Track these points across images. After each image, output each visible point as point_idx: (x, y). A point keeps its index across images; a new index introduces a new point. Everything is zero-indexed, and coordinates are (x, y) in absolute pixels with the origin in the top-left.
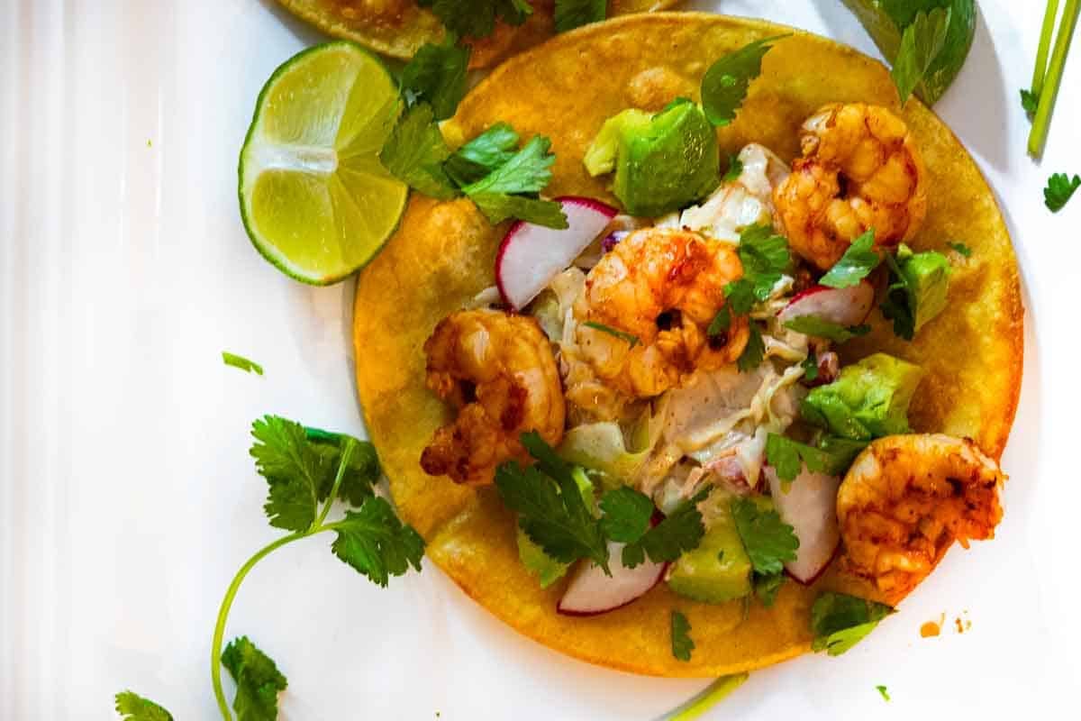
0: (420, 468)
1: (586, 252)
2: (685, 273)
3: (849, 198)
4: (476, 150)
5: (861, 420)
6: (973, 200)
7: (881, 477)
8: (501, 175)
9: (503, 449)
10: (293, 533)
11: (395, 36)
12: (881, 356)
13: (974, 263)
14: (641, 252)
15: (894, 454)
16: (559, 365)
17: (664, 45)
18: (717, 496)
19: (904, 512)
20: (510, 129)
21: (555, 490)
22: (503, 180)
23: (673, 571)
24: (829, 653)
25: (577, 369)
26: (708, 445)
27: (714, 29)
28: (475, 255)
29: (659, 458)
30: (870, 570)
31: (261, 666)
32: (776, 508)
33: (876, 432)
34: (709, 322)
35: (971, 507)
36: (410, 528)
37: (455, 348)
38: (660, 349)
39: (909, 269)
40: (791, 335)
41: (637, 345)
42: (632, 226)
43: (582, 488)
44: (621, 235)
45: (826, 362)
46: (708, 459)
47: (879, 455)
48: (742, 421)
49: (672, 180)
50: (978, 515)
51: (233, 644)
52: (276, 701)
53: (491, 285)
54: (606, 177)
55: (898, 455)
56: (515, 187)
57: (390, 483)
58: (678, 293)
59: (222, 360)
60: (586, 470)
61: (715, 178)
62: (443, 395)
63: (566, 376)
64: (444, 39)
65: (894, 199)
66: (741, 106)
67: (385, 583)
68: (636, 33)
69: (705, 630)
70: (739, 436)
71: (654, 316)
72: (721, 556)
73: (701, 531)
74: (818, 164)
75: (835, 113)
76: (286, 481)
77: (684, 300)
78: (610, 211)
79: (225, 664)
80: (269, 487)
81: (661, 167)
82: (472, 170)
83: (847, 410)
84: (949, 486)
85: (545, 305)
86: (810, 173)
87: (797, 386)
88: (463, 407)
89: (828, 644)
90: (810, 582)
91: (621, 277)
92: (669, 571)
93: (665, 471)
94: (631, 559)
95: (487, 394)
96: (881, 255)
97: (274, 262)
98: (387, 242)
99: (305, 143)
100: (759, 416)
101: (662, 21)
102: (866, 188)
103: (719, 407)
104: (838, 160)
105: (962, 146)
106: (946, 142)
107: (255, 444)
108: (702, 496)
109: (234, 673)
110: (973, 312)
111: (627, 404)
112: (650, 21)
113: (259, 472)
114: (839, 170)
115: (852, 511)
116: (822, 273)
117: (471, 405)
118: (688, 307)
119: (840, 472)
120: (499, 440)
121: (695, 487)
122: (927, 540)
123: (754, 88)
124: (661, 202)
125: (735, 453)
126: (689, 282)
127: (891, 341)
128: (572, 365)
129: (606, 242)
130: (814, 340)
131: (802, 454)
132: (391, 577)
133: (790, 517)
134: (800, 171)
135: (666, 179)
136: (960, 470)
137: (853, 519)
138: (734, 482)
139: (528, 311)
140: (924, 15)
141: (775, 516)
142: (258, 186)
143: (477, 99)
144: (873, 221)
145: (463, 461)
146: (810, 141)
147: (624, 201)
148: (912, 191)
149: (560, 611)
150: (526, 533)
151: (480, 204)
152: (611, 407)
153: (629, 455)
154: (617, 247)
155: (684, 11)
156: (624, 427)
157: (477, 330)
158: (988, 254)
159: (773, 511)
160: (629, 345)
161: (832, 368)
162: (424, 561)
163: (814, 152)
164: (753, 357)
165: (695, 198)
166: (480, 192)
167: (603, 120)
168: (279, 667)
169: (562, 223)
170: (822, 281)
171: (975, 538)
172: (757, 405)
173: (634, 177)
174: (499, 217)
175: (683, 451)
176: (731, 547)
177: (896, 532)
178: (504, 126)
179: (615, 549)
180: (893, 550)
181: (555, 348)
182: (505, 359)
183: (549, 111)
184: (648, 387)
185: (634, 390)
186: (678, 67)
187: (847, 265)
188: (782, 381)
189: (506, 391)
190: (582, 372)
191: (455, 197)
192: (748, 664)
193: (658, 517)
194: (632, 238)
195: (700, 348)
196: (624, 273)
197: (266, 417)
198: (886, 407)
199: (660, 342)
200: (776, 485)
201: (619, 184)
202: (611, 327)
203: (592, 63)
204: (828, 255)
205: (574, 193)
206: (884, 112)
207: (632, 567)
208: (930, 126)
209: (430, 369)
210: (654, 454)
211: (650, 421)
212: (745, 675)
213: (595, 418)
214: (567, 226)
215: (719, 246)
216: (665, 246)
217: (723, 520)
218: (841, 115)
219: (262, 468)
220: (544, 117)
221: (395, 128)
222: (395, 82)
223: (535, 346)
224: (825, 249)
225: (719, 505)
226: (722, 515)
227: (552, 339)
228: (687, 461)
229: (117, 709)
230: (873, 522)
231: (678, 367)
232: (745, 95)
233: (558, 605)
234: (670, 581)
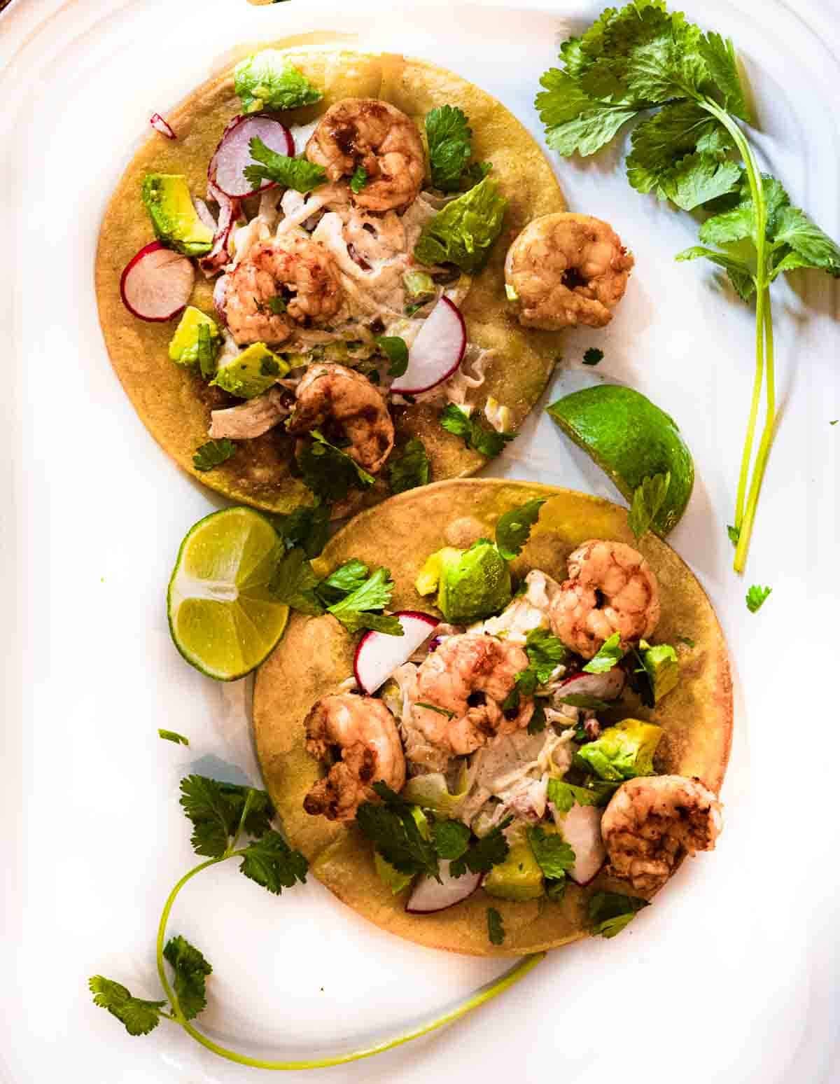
0: (303, 810)
1: (418, 651)
2: (487, 666)
3: (603, 609)
4: (336, 579)
5: (616, 767)
6: (695, 606)
7: (630, 808)
8: (356, 597)
9: (362, 796)
10: (212, 858)
11: (277, 499)
12: (631, 720)
13: (696, 652)
14: (455, 652)
15: (639, 791)
16: (400, 733)
17: (470, 501)
18: (516, 824)
19: (647, 832)
20: (363, 564)
21: (399, 823)
22: (358, 601)
23: (487, 879)
24: (603, 936)
25: (414, 735)
26: (509, 787)
27: (503, 490)
28: (340, 655)
29: (475, 798)
30: (627, 874)
31: (193, 958)
32: (559, 832)
33: (627, 775)
34: (504, 701)
35: (694, 827)
36: (297, 852)
37: (325, 723)
38: (470, 720)
39: (648, 658)
40: (565, 707)
41: (454, 718)
42: (451, 630)
43: (417, 822)
44: (442, 639)
45: (590, 726)
46: (509, 798)
47: (628, 792)
48: (532, 770)
49: (476, 599)
50: (700, 833)
51: (172, 942)
52: (204, 982)
53: (352, 676)
54: (432, 597)
55: (642, 792)
56: (366, 606)
57: (283, 820)
58: (481, 681)
59: (159, 735)
60: (422, 808)
61: (509, 596)
62: (318, 756)
63: (406, 740)
64: (312, 501)
65: (634, 608)
66: (526, 543)
67: (279, 892)
68: (449, 493)
69: (513, 921)
70: (530, 780)
71: (466, 697)
72: (521, 867)
73: (507, 850)
74: (580, 585)
75: (590, 550)
76: (206, 821)
77: (486, 686)
78: (434, 621)
79: (167, 958)
80: (194, 826)
81: (468, 590)
82: (334, 593)
83: (605, 759)
84: (677, 813)
85: (389, 690)
86: (574, 592)
87: (572, 743)
88: (333, 765)
89: (602, 929)
90: (587, 884)
91: (441, 670)
92: (484, 880)
93: (479, 808)
94: (456, 871)
95: (349, 755)
96: (627, 649)
97: (194, 665)
98: (275, 647)
99: (214, 579)
100: (544, 766)
101: (466, 485)
102: (615, 602)
103: (516, 759)
104: (595, 581)
105: (686, 566)
106: (674, 563)
107: (183, 796)
108: (506, 824)
109: (173, 964)
110: (697, 687)
111: (449, 759)
112: (459, 485)
113: (187, 815)
114: (595, 588)
115: (611, 832)
116: (586, 662)
117: (338, 764)
118: (489, 690)
119: (601, 804)
120: (359, 788)
121: (500, 818)
122: (667, 851)
123: (534, 531)
124: (470, 614)
125: (527, 793)
126: (489, 673)
127: (640, 708)
128: (409, 732)
129: (432, 644)
130: (583, 710)
131: (575, 793)
132: (283, 888)
133: (569, 838)
134: (567, 590)
135: (473, 598)
136: (685, 800)
137: (612, 838)
138: (527, 814)
139: (378, 694)
140: (649, 479)
141: (558, 838)
142: (182, 609)
143: (337, 543)
144: (622, 625)
145: (334, 804)
146: (574, 568)
147: (444, 612)
148: (648, 601)
149: (407, 911)
150: (381, 854)
151: (342, 619)
152: (439, 762)
153: (451, 796)
154: (439, 648)
155: (482, 477)
156: (447, 777)
157: (341, 709)
158: (707, 643)
159: (557, 834)
160: (448, 718)
161: (595, 730)
162: (308, 876)
163: (577, 577)
164: (537, 724)
165: (494, 611)
166: (340, 611)
167: (428, 555)
168: (205, 958)
169: (399, 632)
170: (585, 669)
171: (699, 849)
172: (542, 759)
173: (450, 597)
174: (354, 628)
175: (492, 793)
176: (528, 862)
177: (643, 846)
178: (357, 561)
179: (444, 864)
180: (643, 860)
181: (398, 721)
182: (361, 730)
183: (390, 549)
184: (463, 748)
185: (453, 750)
186: (480, 516)
187: (602, 657)
188: (560, 739)
189: (362, 753)
190: (417, 738)
191: (323, 614)
192: (546, 946)
193: (473, 839)
194: (450, 641)
195: (499, 719)
196: (443, 666)
197: (190, 776)
198: (633, 758)
199: (470, 716)
200: (557, 815)
201: (441, 601)
202: (435, 706)
203: (419, 515)
204: (589, 650)
205: (409, 608)
206: (625, 546)
207: (457, 877)
208: (664, 552)
209: (309, 738)
210: (471, 794)
211: (467, 771)
212: (544, 953)
213: (427, 770)
214: (403, 634)
215: (511, 647)
216: (471, 647)
217: (522, 841)
218: (594, 550)
219: (188, 813)
220: (386, 553)
221: (279, 565)
222: (278, 533)
223: (383, 721)
224: (587, 646)
225: (519, 831)
226: (521, 838)
227: (395, 714)
228: (494, 800)
229: (91, 989)
230: (627, 840)
231: (484, 732)
232: (528, 536)
233: (406, 907)
234: (486, 886)
